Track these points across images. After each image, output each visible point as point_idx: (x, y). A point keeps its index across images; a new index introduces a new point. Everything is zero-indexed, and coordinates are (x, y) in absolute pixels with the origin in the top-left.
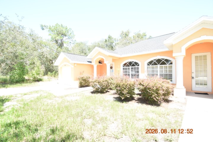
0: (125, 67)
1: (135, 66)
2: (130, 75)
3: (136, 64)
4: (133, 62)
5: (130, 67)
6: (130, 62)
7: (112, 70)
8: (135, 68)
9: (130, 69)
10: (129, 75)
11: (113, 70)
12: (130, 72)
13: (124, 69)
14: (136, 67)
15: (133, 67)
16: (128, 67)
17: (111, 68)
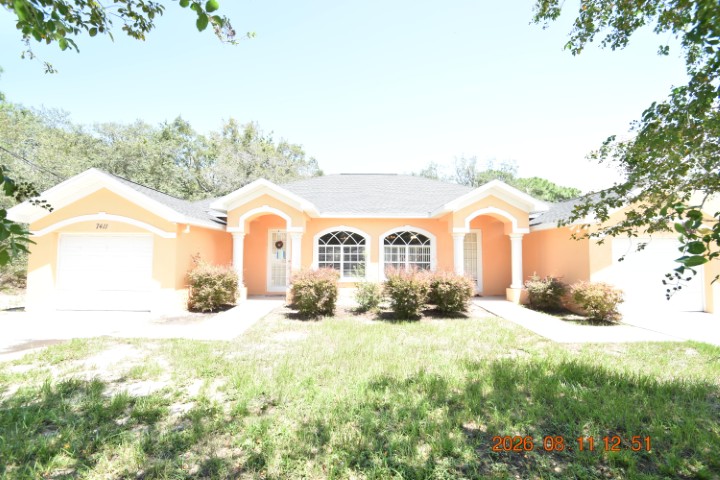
0: (326, 246)
1: (354, 243)
2: (342, 266)
3: (359, 238)
4: (350, 233)
5: (342, 246)
6: (342, 232)
7: (281, 251)
8: (356, 249)
9: (342, 250)
10: (337, 266)
11: (284, 253)
12: (342, 258)
13: (321, 250)
14: (358, 245)
15: (350, 246)
16: (334, 246)
17: (279, 245)
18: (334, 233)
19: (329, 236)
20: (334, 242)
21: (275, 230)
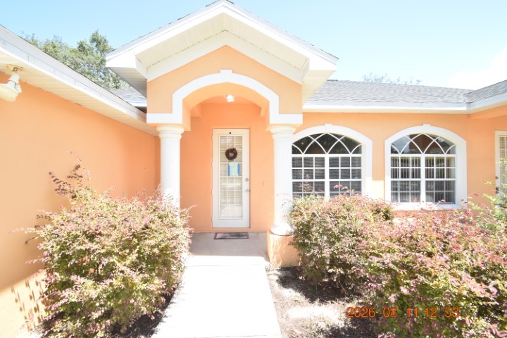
0: (303, 155)
1: (345, 152)
2: (327, 186)
3: (351, 144)
4: (339, 136)
5: (327, 156)
6: (327, 134)
7: (234, 164)
8: (347, 159)
9: (327, 162)
11: (239, 168)
13: (296, 162)
14: (351, 155)
16: (314, 156)
17: (231, 154)
18: (315, 136)
19: (307, 140)
20: (314, 149)
21: (225, 132)
